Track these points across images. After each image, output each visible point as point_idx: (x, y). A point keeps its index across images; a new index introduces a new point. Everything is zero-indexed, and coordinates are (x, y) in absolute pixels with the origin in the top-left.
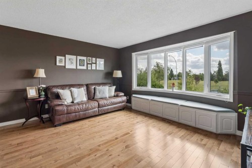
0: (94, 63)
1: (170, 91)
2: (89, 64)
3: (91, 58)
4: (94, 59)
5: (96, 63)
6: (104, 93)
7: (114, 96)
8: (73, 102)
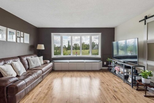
0: (22, 37)
1: (75, 56)
2: (18, 37)
3: (19, 32)
4: (22, 33)
5: (23, 37)
6: (37, 62)
7: (44, 64)
8: (17, 76)
